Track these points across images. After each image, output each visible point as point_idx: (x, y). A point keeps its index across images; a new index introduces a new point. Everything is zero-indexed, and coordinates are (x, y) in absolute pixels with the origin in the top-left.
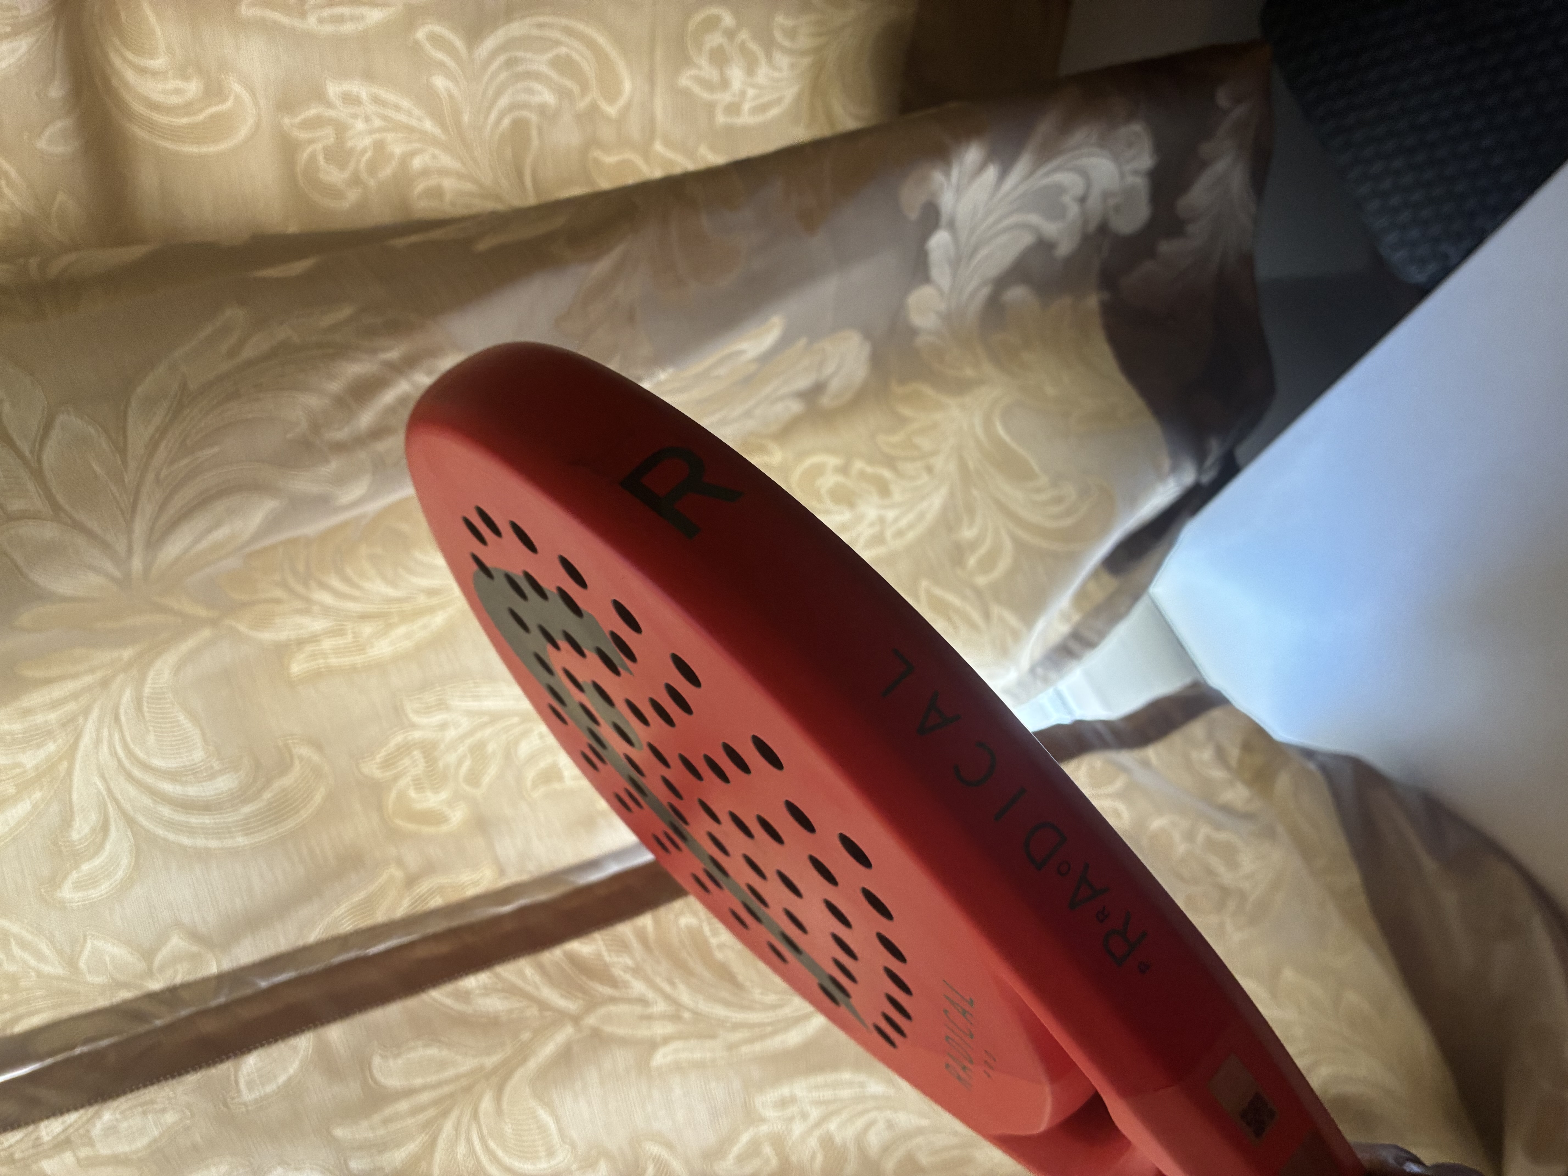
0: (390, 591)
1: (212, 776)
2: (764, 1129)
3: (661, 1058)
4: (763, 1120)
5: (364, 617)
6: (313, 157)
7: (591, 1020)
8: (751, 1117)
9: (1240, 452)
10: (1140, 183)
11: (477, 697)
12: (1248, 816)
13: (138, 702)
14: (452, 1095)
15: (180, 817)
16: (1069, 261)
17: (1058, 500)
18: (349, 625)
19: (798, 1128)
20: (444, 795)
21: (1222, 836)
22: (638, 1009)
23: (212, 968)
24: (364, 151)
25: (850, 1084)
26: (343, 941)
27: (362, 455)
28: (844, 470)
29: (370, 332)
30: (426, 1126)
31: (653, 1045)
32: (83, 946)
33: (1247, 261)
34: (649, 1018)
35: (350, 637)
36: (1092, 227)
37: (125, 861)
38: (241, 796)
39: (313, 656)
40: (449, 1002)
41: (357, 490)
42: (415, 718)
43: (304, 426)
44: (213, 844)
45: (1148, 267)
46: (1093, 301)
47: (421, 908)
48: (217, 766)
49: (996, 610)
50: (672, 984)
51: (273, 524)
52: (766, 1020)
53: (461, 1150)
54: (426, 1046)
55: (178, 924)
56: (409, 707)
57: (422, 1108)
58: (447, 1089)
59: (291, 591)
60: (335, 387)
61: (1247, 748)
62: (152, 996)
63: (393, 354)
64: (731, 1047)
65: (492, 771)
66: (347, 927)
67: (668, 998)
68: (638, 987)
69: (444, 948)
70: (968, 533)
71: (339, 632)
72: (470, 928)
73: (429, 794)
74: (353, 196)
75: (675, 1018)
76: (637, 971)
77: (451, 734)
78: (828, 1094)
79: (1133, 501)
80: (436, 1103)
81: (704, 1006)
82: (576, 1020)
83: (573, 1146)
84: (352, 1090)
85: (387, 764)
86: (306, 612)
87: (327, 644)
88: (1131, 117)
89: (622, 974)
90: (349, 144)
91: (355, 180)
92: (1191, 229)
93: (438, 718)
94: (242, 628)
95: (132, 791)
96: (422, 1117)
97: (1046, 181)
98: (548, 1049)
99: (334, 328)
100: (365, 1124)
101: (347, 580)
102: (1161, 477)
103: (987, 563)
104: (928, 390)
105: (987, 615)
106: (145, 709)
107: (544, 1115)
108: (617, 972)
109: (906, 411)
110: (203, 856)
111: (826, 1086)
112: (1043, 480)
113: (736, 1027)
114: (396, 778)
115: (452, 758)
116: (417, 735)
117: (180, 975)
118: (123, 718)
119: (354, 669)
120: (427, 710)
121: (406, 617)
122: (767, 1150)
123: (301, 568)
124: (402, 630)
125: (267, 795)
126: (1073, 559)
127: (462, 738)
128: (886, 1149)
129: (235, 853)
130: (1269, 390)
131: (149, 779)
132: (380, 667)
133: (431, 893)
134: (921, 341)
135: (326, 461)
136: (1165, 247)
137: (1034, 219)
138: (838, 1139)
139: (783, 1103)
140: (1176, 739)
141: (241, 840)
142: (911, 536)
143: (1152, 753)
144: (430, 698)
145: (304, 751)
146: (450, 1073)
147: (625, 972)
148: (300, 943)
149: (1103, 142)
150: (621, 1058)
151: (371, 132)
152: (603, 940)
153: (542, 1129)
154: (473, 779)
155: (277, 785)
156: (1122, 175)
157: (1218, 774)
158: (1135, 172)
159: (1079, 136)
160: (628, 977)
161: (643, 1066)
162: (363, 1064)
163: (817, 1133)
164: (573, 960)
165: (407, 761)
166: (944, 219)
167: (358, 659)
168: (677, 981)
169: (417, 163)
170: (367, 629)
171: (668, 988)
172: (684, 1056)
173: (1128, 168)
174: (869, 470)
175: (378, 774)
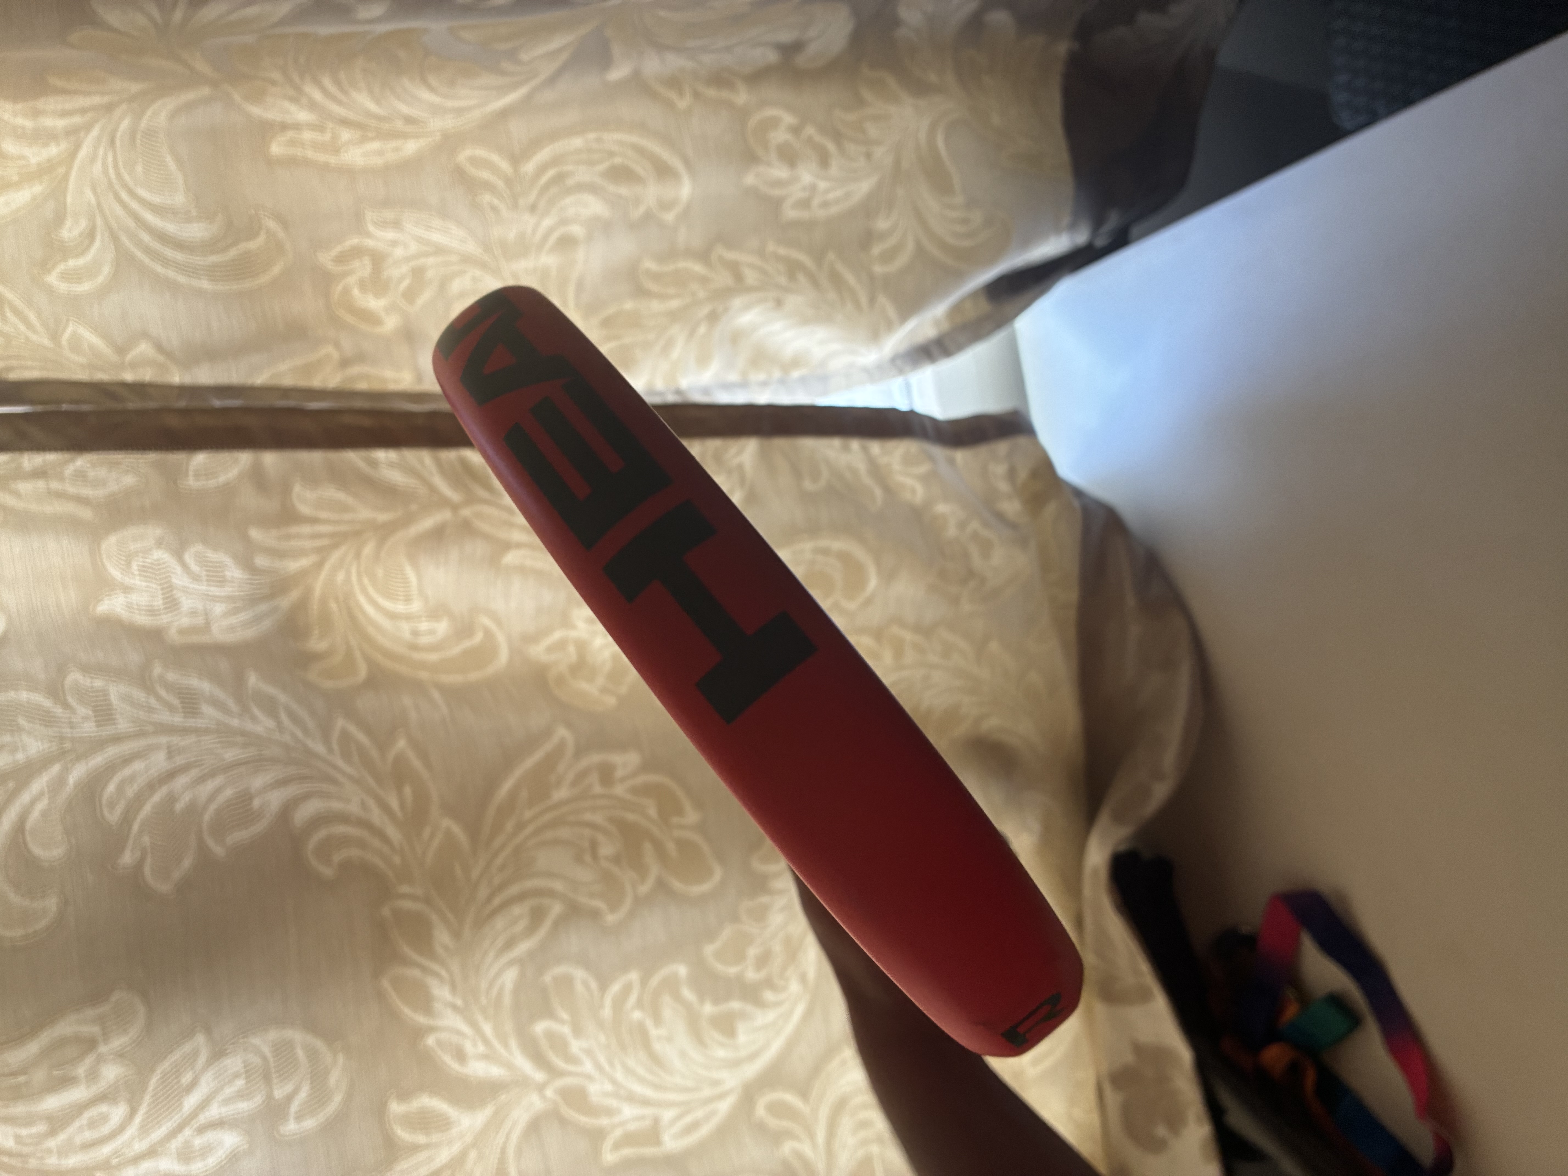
0: (372, 106)
1: (189, 220)
3: (511, 558)
5: (345, 122)
7: (466, 512)
9: (1135, 230)
11: (429, 228)
12: (1013, 526)
13: (133, 133)
14: (345, 534)
15: (156, 245)
17: (965, 221)
18: (330, 125)
20: (383, 302)
21: (986, 533)
23: (176, 378)
26: (286, 392)
28: (796, 130)
30: (319, 550)
31: (508, 546)
32: (65, 327)
34: (511, 524)
35: (327, 137)
37: (106, 270)
38: (209, 246)
39: (292, 143)
40: (361, 464)
42: (371, 228)
44: (182, 279)
45: (1123, 30)
46: (1063, 48)
47: (350, 386)
48: (194, 213)
49: (882, 300)
53: (340, 577)
54: (336, 489)
55: (145, 335)
56: (370, 215)
57: (319, 536)
58: (343, 528)
59: (288, 78)
61: (1035, 474)
62: (124, 385)
65: (427, 293)
66: (288, 381)
69: (366, 422)
70: (882, 224)
71: (321, 129)
72: (389, 413)
73: (371, 297)
77: (399, 252)
79: (1027, 242)
80: (332, 535)
82: (455, 508)
83: (426, 599)
84: (272, 505)
85: (341, 259)
86: (294, 100)
87: (307, 135)
92: (1174, 8)
93: (390, 235)
94: (237, 98)
95: (119, 210)
96: (318, 543)
98: (427, 523)
100: (274, 532)
101: (338, 83)
102: (1057, 230)
103: (888, 257)
104: (892, 82)
105: (872, 300)
106: (138, 142)
107: (410, 572)
109: (867, 94)
110: (172, 287)
112: (959, 199)
114: (345, 274)
115: (395, 273)
116: (370, 243)
117: (147, 375)
118: (118, 143)
119: (325, 168)
120: (383, 224)
121: (381, 135)
122: (571, 649)
123: (302, 60)
124: (375, 145)
125: (233, 253)
126: (958, 276)
127: (407, 259)
129: (199, 293)
130: (1180, 183)
131: (134, 205)
132: (349, 172)
133: (361, 377)
134: (902, 33)
136: (1144, 19)
140: (983, 451)
141: (205, 284)
142: (834, 210)
143: (961, 456)
144: (389, 215)
145: (271, 224)
146: (349, 517)
148: (249, 382)
150: (480, 548)
153: (406, 580)
154: (410, 295)
155: (244, 246)
157: (1004, 486)
161: (493, 561)
162: (286, 490)
165: (356, 264)
167: (332, 160)
170: (346, 135)
172: (529, 562)
174: (818, 138)
175: (330, 266)
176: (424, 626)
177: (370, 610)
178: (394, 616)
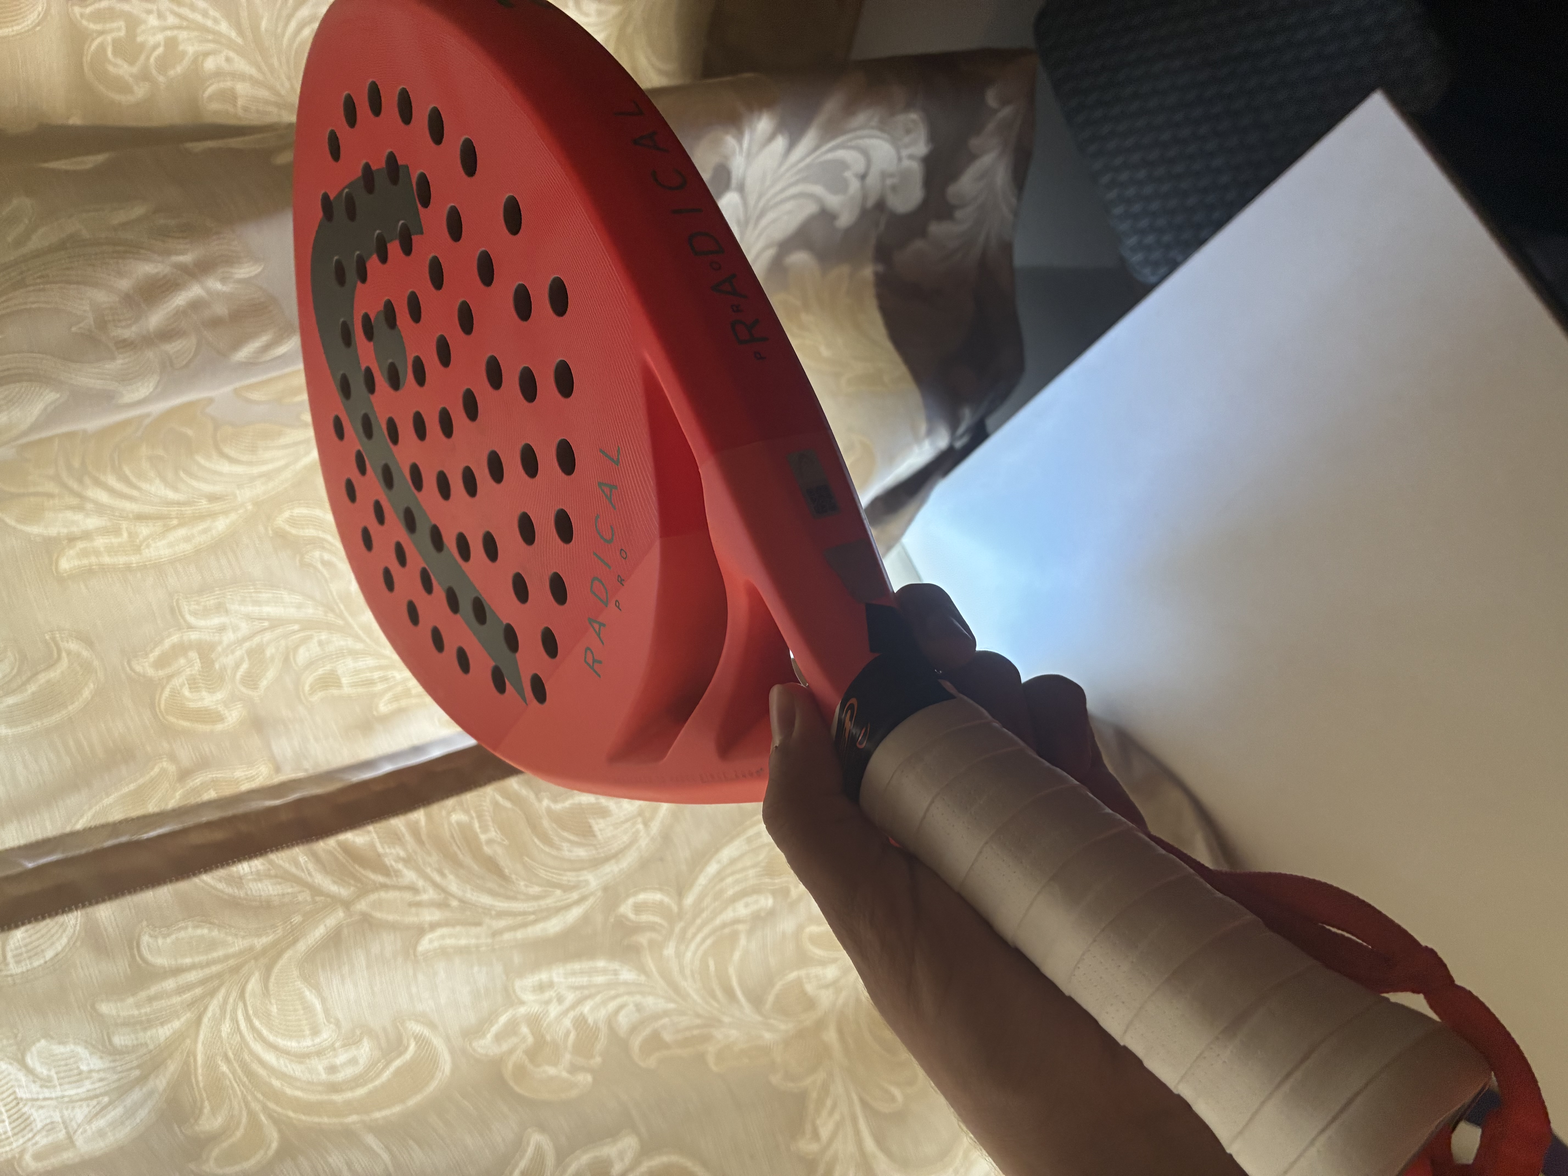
0: (171, 495)
2: (522, 1010)
3: (428, 943)
4: (522, 1003)
5: (141, 518)
6: (102, 48)
7: (362, 906)
8: (511, 999)
9: (990, 422)
10: (915, 167)
11: (257, 603)
14: (219, 975)
16: (848, 231)
18: (124, 525)
19: (554, 1010)
20: (219, 696)
22: (408, 896)
24: (155, 47)
25: (604, 971)
26: (114, 828)
27: (150, 354)
29: (164, 233)
30: (191, 1005)
31: (421, 931)
33: (1007, 248)
34: (419, 904)
35: (124, 537)
36: (870, 203)
38: (4, 688)
39: (85, 553)
40: (221, 886)
41: (144, 389)
42: (192, 620)
43: (90, 320)
45: (919, 244)
46: (868, 272)
47: (193, 800)
50: (443, 875)
51: (51, 416)
52: (530, 910)
53: (226, 1028)
54: (196, 927)
56: (186, 608)
57: (189, 987)
58: (214, 969)
59: (65, 486)
60: (125, 284)
63: (187, 258)
64: (495, 934)
65: (271, 674)
66: (117, 815)
67: (436, 885)
68: (410, 876)
69: (219, 835)
71: (116, 531)
72: (245, 817)
73: (204, 693)
74: (140, 91)
75: (443, 905)
76: (408, 861)
77: (229, 637)
78: (584, 980)
79: (891, 459)
80: (202, 982)
81: (471, 895)
82: (347, 904)
83: (338, 1024)
84: (120, 967)
85: (162, 662)
87: (100, 542)
88: (908, 107)
89: (393, 863)
90: (140, 39)
91: (145, 76)
92: (959, 214)
93: (216, 621)
94: (10, 520)
96: (187, 996)
97: (830, 156)
98: (318, 932)
99: (124, 226)
100: (131, 1000)
101: (123, 479)
102: (918, 440)
107: (310, 996)
108: (389, 861)
111: (582, 973)
113: (501, 914)
114: (170, 677)
115: (229, 660)
116: (194, 636)
119: (128, 568)
120: (206, 612)
121: (186, 521)
122: (525, 1030)
123: (76, 464)
124: (182, 532)
125: (32, 688)
127: (240, 642)
128: (634, 1029)
130: (1019, 368)
132: (158, 567)
133: (205, 786)
135: (113, 358)
136: (936, 228)
137: (818, 190)
138: (590, 1021)
139: (541, 988)
141: (3, 731)
144: (210, 601)
145: (73, 646)
146: (220, 953)
147: (396, 861)
148: (68, 829)
149: (883, 126)
150: (388, 943)
151: (164, 29)
152: (377, 832)
153: (308, 1009)
154: (251, 680)
155: (43, 678)
156: (900, 159)
158: (911, 157)
159: (861, 118)
160: (400, 866)
161: (409, 951)
162: (132, 943)
163: (572, 1014)
164: (347, 849)
165: (182, 661)
166: (734, 182)
167: (134, 559)
168: (446, 872)
169: (210, 64)
170: (144, 530)
171: (437, 878)
172: (450, 942)
173: (905, 153)
175: (151, 672)
176: (342, 1058)
177: (270, 1058)
178: (301, 1057)
